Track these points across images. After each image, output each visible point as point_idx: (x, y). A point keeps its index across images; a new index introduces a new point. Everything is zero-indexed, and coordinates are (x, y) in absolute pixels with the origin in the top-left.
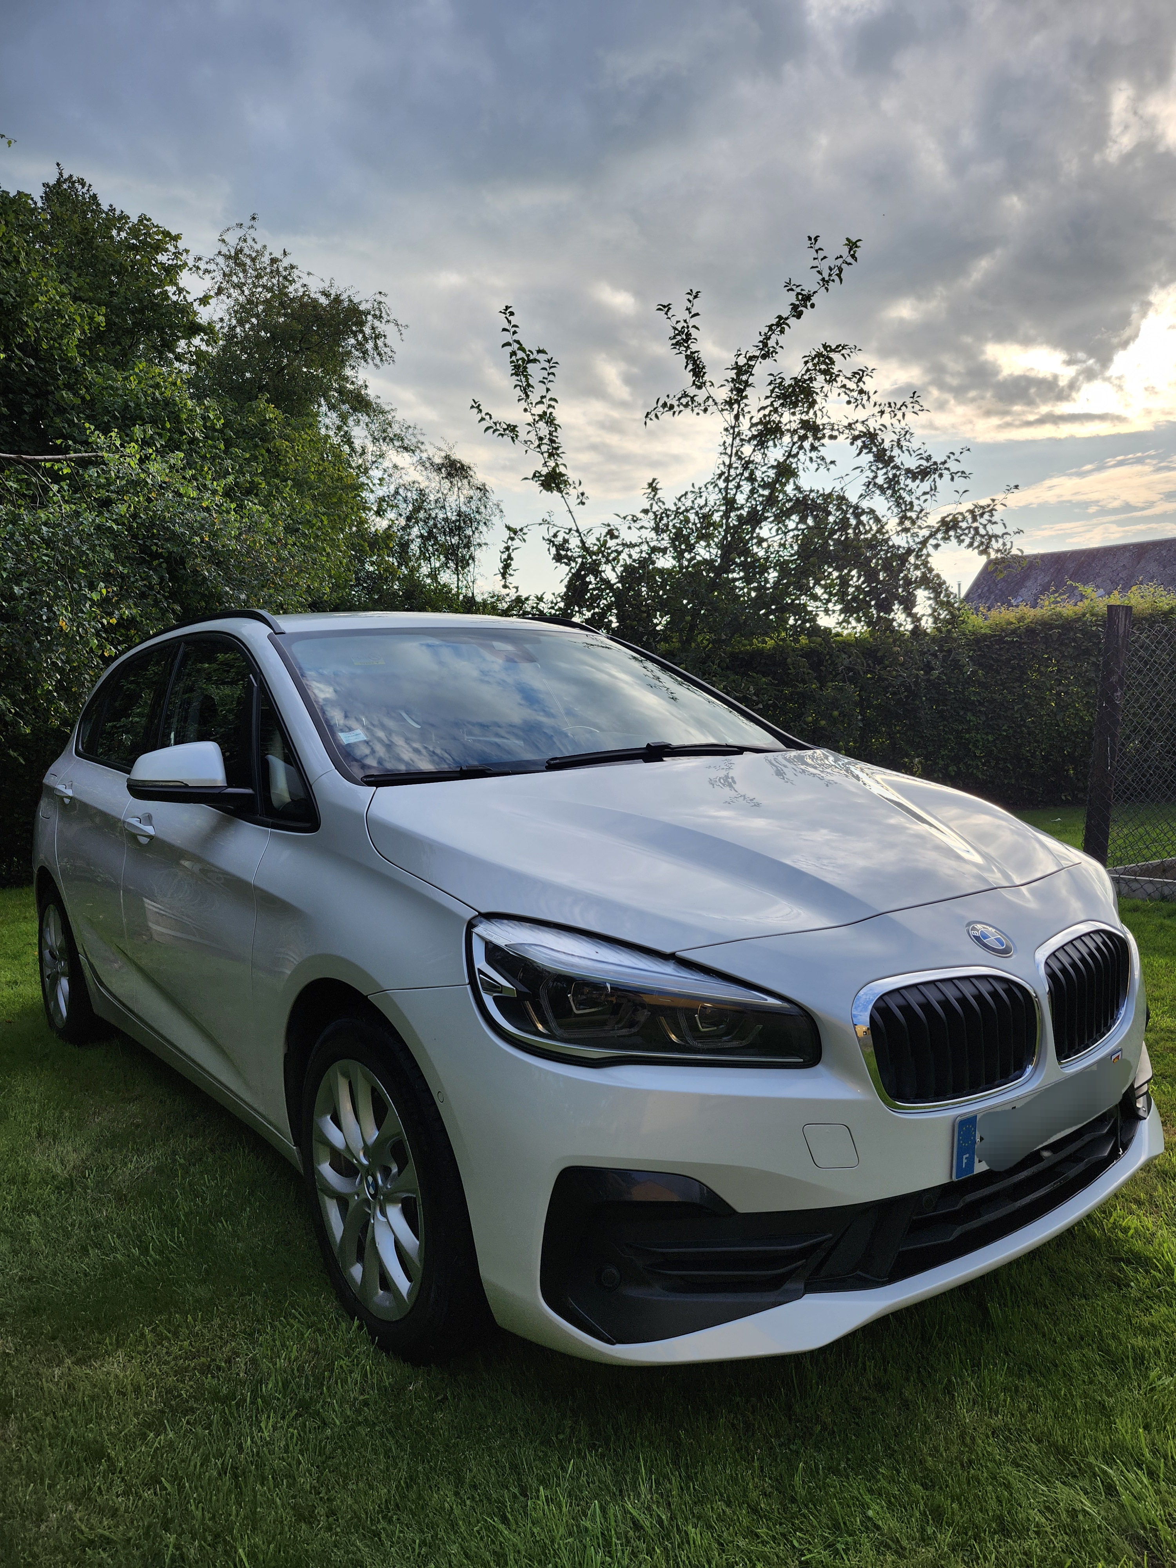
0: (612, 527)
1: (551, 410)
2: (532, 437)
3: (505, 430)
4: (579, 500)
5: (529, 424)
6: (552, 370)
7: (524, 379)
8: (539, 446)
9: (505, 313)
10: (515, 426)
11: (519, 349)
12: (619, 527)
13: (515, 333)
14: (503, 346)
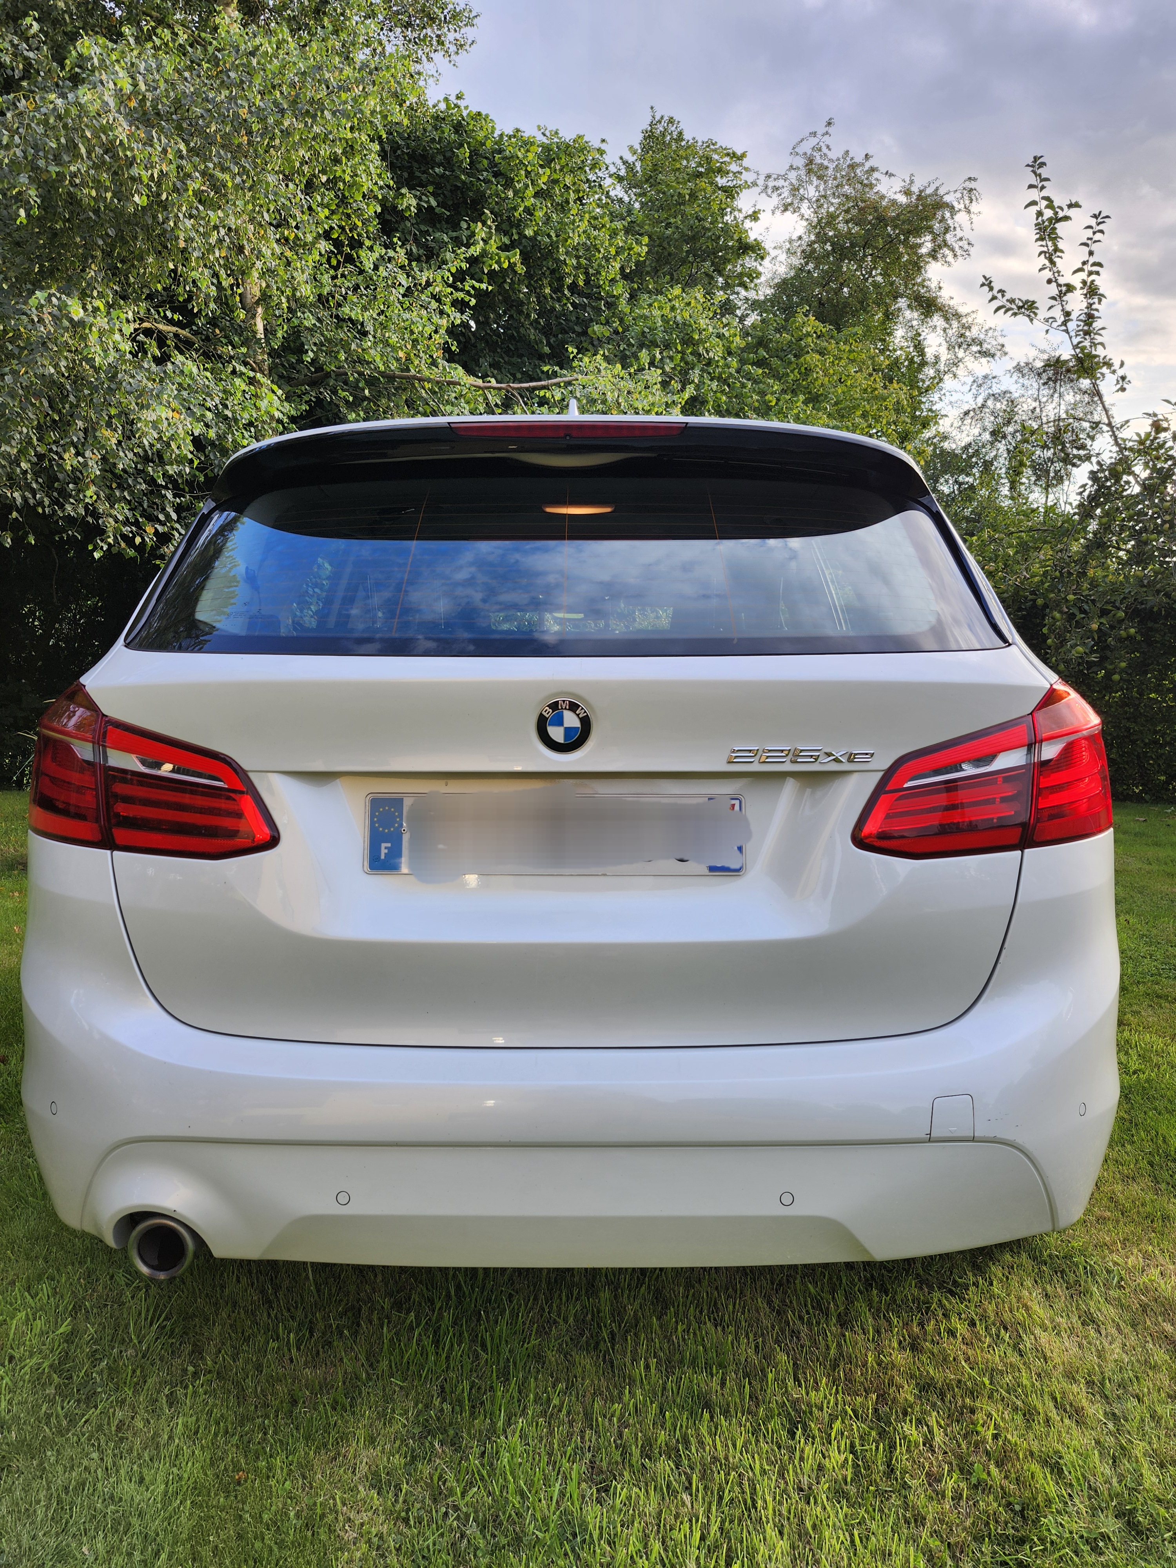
0: (1160, 417)
1: (1093, 277)
2: (1057, 313)
3: (1019, 308)
4: (1119, 386)
5: (1053, 298)
6: (1101, 227)
7: (1050, 244)
8: (1064, 323)
9: (1032, 166)
10: (1034, 302)
11: (1047, 207)
12: (1169, 417)
13: (1043, 188)
14: (1026, 207)
